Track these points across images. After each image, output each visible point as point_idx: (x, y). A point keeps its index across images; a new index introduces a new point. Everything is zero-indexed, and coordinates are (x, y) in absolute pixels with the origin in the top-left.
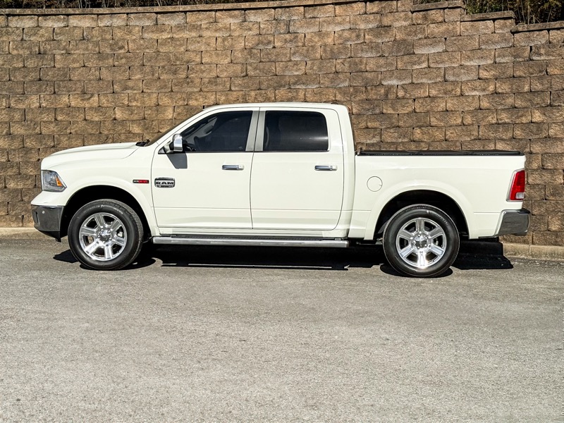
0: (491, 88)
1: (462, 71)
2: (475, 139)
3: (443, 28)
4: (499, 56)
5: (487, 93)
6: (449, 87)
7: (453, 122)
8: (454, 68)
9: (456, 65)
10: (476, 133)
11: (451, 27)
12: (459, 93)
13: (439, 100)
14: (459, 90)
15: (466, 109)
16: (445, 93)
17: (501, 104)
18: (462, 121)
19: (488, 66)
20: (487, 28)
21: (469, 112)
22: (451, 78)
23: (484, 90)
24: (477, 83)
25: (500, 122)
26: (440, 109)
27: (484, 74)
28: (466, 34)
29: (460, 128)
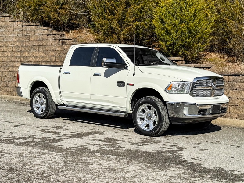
0: (16, 44)
1: (9, 38)
2: (11, 61)
3: (4, 23)
4: (18, 34)
5: (15, 46)
6: (5, 43)
7: (5, 55)
8: (6, 37)
9: (7, 36)
10: (11, 59)
11: (6, 23)
12: (7, 45)
13: (2, 47)
14: (7, 44)
15: (9, 51)
16: (4, 45)
17: (18, 50)
18: (8, 55)
19: (15, 37)
20: (16, 24)
21: (10, 52)
22: (6, 40)
23: (14, 45)
24: (12, 42)
25: (18, 56)
26: (2, 51)
27: (14, 39)
28: (10, 26)
29: (7, 57)
